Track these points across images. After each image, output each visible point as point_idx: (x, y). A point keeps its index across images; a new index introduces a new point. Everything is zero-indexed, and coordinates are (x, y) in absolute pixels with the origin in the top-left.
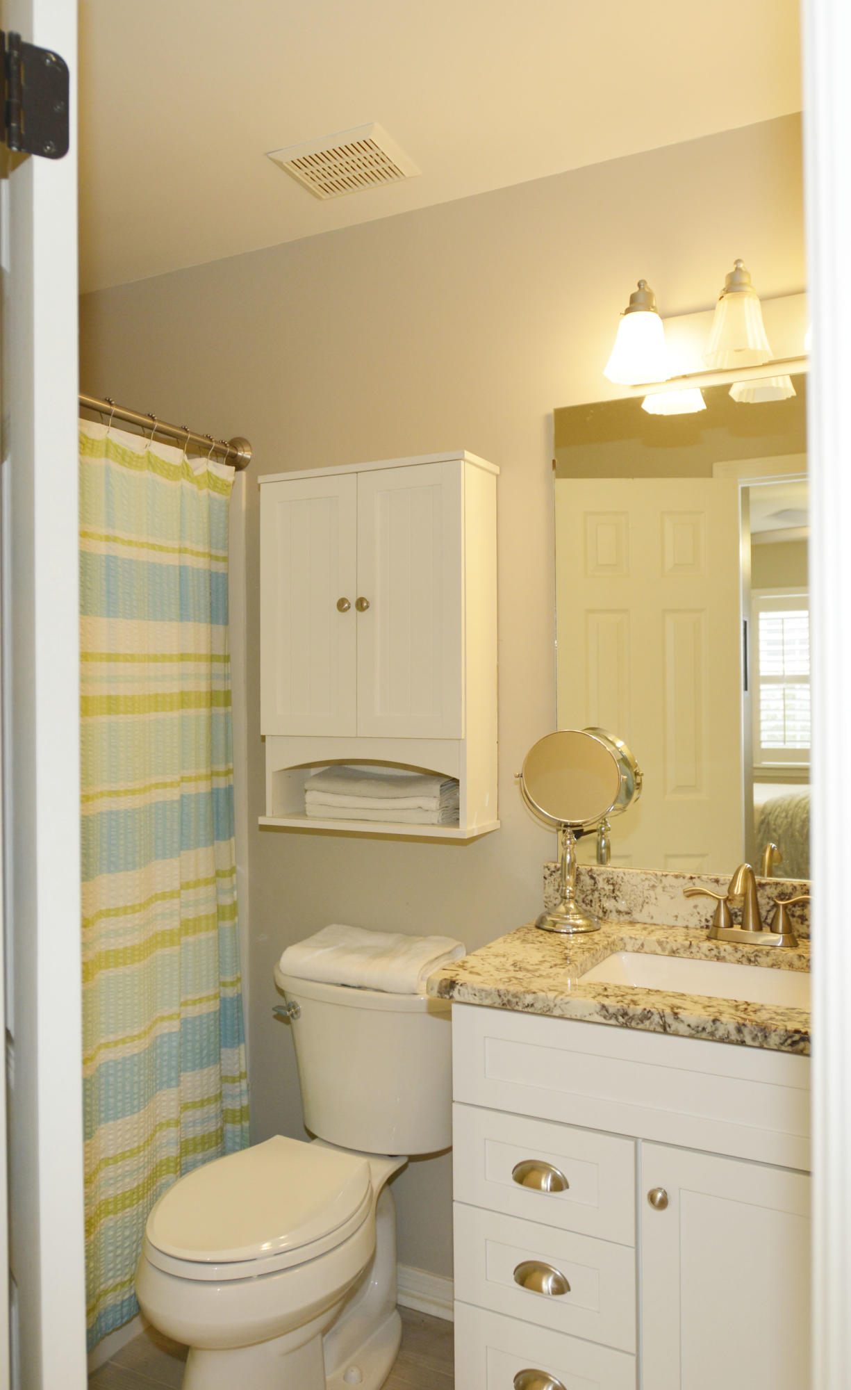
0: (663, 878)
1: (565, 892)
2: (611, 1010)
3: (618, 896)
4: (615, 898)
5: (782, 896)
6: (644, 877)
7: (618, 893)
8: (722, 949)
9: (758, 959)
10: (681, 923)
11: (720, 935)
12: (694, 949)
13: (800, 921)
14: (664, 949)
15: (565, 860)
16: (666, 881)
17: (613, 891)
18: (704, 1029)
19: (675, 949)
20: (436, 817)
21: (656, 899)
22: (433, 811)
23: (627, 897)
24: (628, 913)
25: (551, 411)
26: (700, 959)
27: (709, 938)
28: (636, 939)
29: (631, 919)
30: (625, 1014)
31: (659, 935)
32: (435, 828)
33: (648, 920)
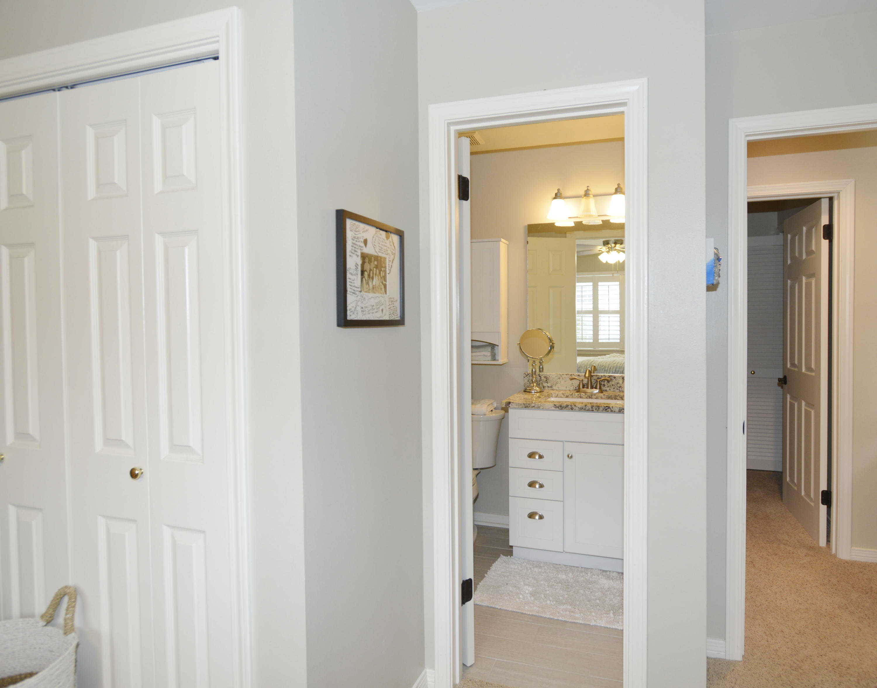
0: (562, 376)
1: (533, 380)
2: (557, 406)
3: (548, 382)
4: (547, 382)
5: (598, 378)
6: (556, 375)
7: (548, 381)
8: (581, 395)
9: (592, 396)
10: (568, 389)
11: (580, 391)
12: (573, 395)
13: (603, 386)
14: (564, 396)
15: (533, 371)
16: (563, 376)
17: (547, 380)
18: (583, 408)
19: (567, 395)
20: (490, 358)
21: (560, 382)
22: (488, 356)
23: (551, 382)
24: (551, 387)
25: (527, 225)
26: (575, 398)
27: (577, 392)
28: (556, 393)
29: (552, 389)
30: (561, 406)
31: (562, 392)
32: (489, 362)
33: (558, 389)
